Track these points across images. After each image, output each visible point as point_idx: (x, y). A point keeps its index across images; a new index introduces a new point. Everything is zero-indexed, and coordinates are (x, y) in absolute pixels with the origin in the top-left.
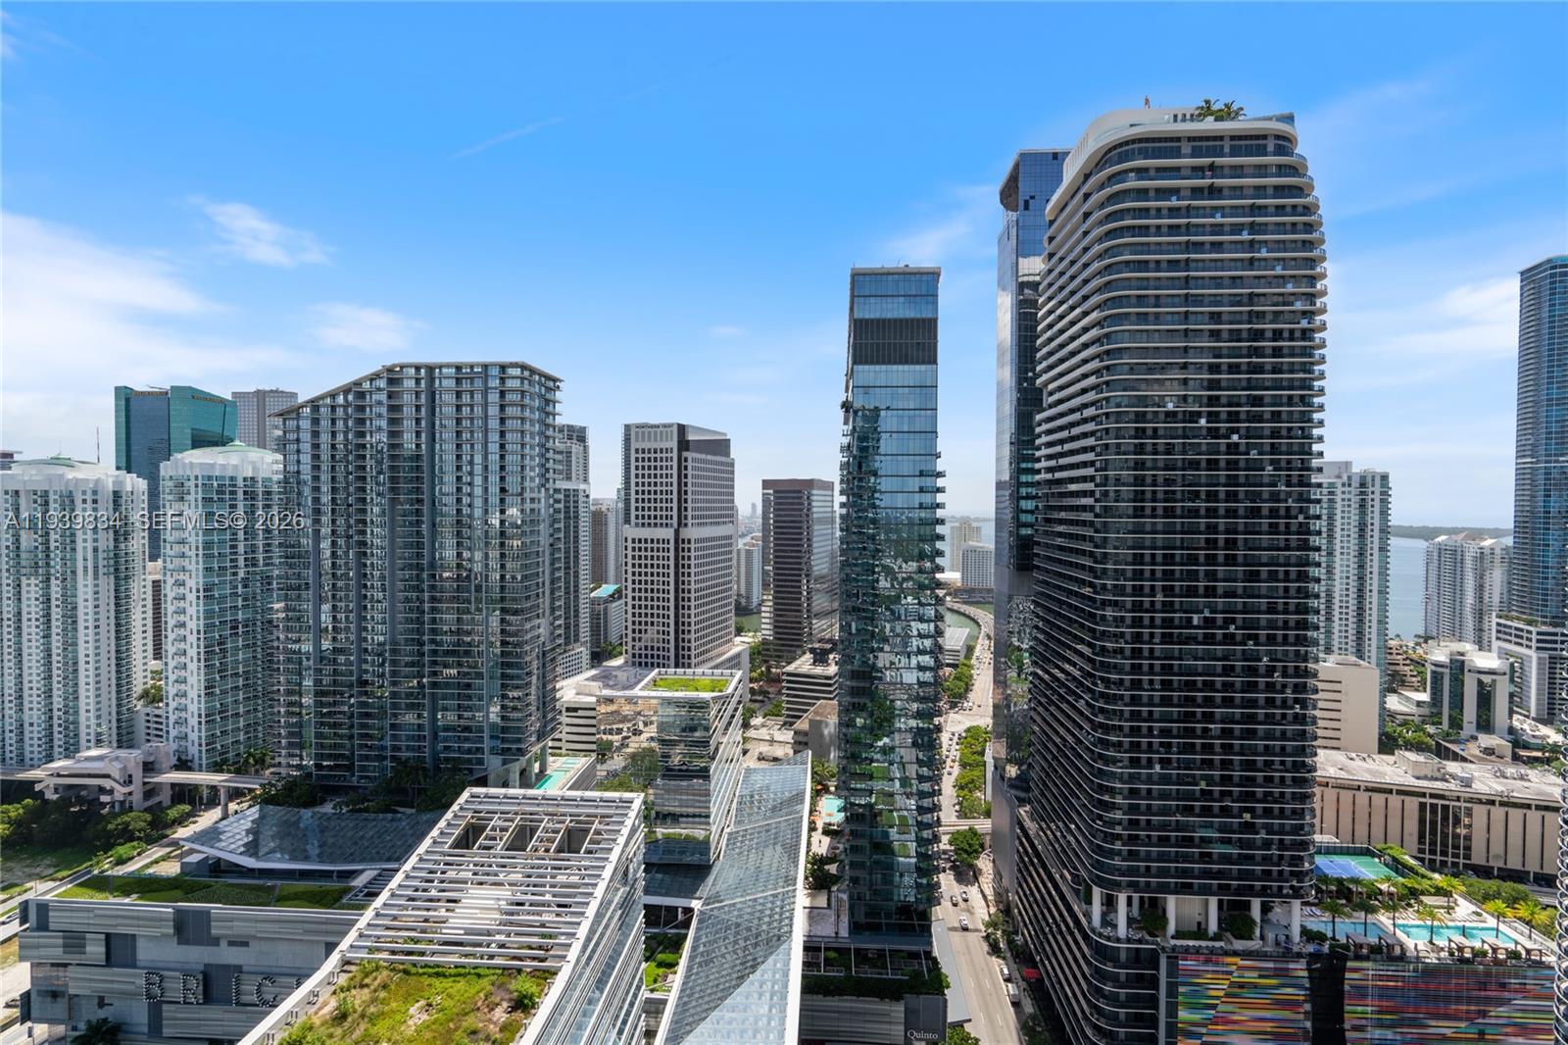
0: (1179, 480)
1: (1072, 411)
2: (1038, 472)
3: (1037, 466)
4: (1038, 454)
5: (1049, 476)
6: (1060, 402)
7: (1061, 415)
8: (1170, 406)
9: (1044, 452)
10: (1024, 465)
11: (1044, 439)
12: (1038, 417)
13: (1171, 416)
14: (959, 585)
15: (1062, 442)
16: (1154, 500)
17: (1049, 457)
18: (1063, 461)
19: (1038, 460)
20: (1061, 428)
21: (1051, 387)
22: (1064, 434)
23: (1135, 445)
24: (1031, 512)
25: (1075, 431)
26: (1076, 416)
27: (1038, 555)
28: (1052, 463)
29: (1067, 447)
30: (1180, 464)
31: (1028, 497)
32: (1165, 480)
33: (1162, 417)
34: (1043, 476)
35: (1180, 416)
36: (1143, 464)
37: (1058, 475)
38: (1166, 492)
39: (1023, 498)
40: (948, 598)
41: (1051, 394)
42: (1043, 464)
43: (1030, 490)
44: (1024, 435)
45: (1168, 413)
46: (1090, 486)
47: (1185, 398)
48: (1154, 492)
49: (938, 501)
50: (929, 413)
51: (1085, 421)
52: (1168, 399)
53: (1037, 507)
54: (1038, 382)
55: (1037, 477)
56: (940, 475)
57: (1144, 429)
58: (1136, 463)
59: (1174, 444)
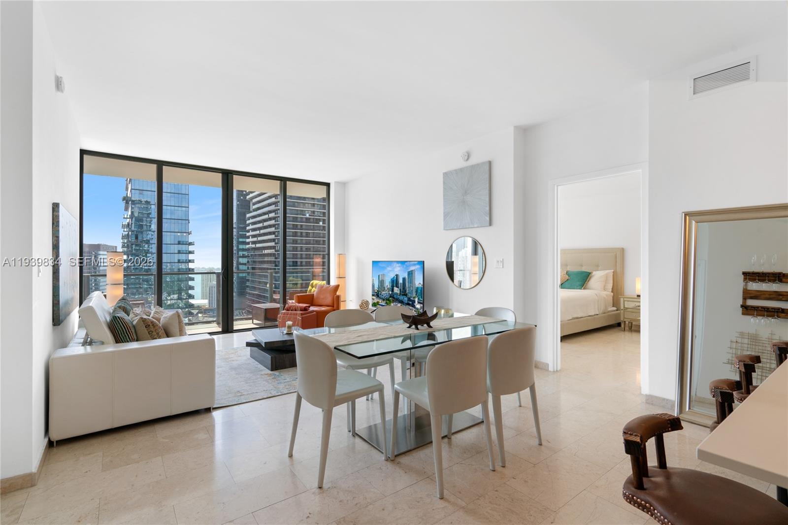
0: (312, 249)
1: (264, 214)
2: (248, 243)
3: (248, 240)
4: (248, 234)
5: (253, 246)
6: (259, 209)
7: (260, 215)
8: (308, 215)
9: (251, 233)
10: (241, 240)
11: (251, 227)
12: (248, 215)
13: (308, 220)
14: (207, 307)
15: (260, 229)
16: (301, 258)
17: (254, 236)
18: (260, 239)
19: (248, 237)
20: (259, 222)
21: (254, 200)
22: (260, 225)
23: (293, 232)
24: (245, 264)
25: (266, 224)
26: (266, 217)
27: (248, 286)
28: (255, 239)
29: (262, 231)
30: (312, 242)
31: (244, 256)
32: (306, 249)
33: (304, 220)
34: (251, 246)
35: (312, 220)
36: (297, 241)
37: (258, 245)
38: (306, 254)
39: (241, 257)
40: (200, 315)
41: (254, 204)
42: (251, 240)
43: (244, 253)
44: (241, 224)
45: (307, 219)
46: (272, 251)
47: (314, 212)
48: (301, 254)
49: (190, 259)
50: (184, 209)
51: (270, 219)
52: (306, 212)
53: (248, 262)
54: (248, 197)
55: (248, 246)
56: (191, 244)
57: (297, 225)
58: (293, 241)
59: (309, 233)
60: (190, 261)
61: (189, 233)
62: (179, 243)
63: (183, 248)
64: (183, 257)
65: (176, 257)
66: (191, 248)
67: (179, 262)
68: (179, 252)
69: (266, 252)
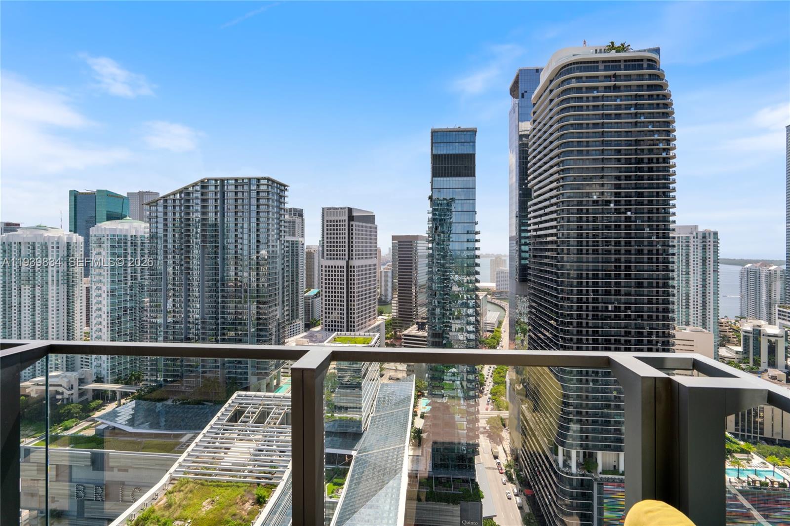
0: (600, 235)
1: (546, 200)
2: (530, 231)
3: (529, 228)
4: (529, 222)
5: (535, 233)
6: (540, 195)
7: (540, 202)
8: (595, 198)
9: (532, 221)
10: (522, 228)
11: (532, 214)
12: (529, 203)
14: (495, 289)
15: (541, 216)
16: (587, 246)
17: (535, 224)
18: (541, 226)
19: (530, 225)
20: (540, 209)
21: (535, 188)
22: (542, 212)
23: (577, 217)
24: (526, 252)
25: (547, 210)
26: (547, 203)
27: (530, 274)
28: (536, 227)
29: (543, 218)
30: (600, 227)
31: (526, 244)
32: (593, 235)
33: (591, 203)
34: (533, 233)
35: (600, 203)
36: (582, 227)
37: (539, 233)
38: (593, 242)
39: (523, 245)
40: (489, 296)
41: (535, 191)
42: (532, 227)
43: (525, 240)
44: (523, 212)
45: (594, 202)
46: (555, 238)
47: (603, 193)
48: (587, 242)
49: (476, 246)
50: (471, 201)
51: (552, 205)
52: (594, 194)
53: (530, 249)
54: (529, 185)
55: (529, 234)
56: (477, 233)
57: (582, 209)
58: (578, 227)
59: (597, 217)
60: (476, 249)
61: (476, 223)
62: (468, 233)
63: (471, 237)
64: (470, 245)
65: (466, 245)
66: (477, 237)
67: (468, 249)
68: (468, 241)
69: (549, 239)
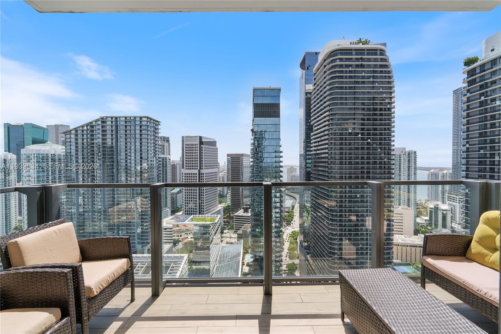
0: (353, 153)
1: (321, 132)
2: (312, 151)
3: (312, 149)
4: (312, 145)
5: (315, 152)
6: (318, 129)
7: (318, 133)
8: (350, 131)
9: (314, 145)
10: (307, 149)
11: (313, 141)
12: (312, 134)
13: (350, 134)
15: (319, 142)
16: (346, 160)
17: (315, 146)
18: (319, 148)
19: (312, 147)
20: (318, 138)
21: (315, 125)
22: (319, 139)
23: (340, 143)
24: (310, 163)
25: (322, 138)
26: (322, 134)
27: (312, 177)
28: (316, 148)
29: (320, 143)
30: (353, 148)
32: (349, 153)
33: (348, 134)
35: (353, 134)
36: (342, 148)
37: (318, 152)
38: (349, 157)
39: (308, 159)
40: (286, 191)
41: (315, 127)
42: (313, 149)
43: (309, 157)
44: (308, 140)
46: (327, 155)
47: (354, 128)
48: (346, 157)
49: (281, 160)
50: (278, 133)
51: (325, 135)
52: (349, 129)
53: (312, 162)
54: (312, 123)
55: (312, 153)
56: (281, 152)
57: (342, 138)
58: (340, 148)
59: (351, 142)
60: (281, 162)
61: (281, 146)
62: (275, 152)
63: (278, 154)
64: (277, 159)
65: (274, 160)
66: (281, 154)
67: (275, 162)
68: (276, 157)
69: (323, 156)
